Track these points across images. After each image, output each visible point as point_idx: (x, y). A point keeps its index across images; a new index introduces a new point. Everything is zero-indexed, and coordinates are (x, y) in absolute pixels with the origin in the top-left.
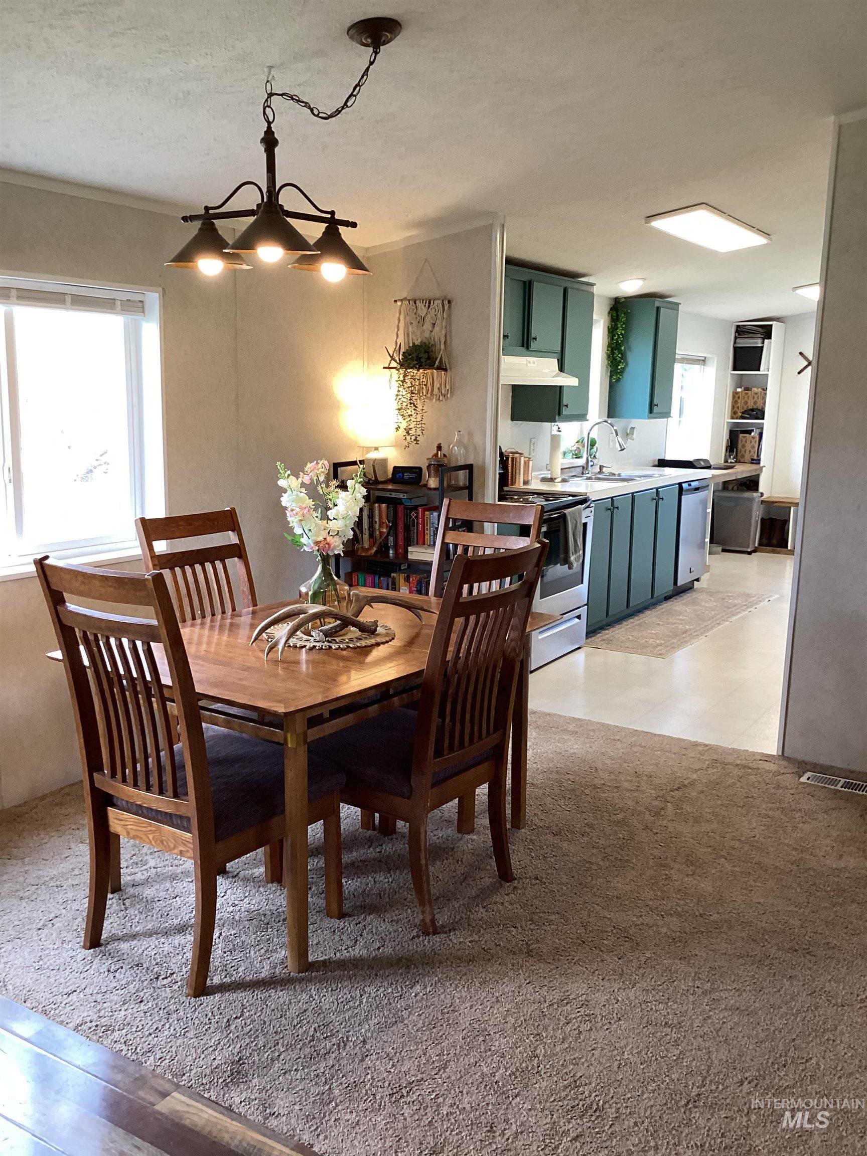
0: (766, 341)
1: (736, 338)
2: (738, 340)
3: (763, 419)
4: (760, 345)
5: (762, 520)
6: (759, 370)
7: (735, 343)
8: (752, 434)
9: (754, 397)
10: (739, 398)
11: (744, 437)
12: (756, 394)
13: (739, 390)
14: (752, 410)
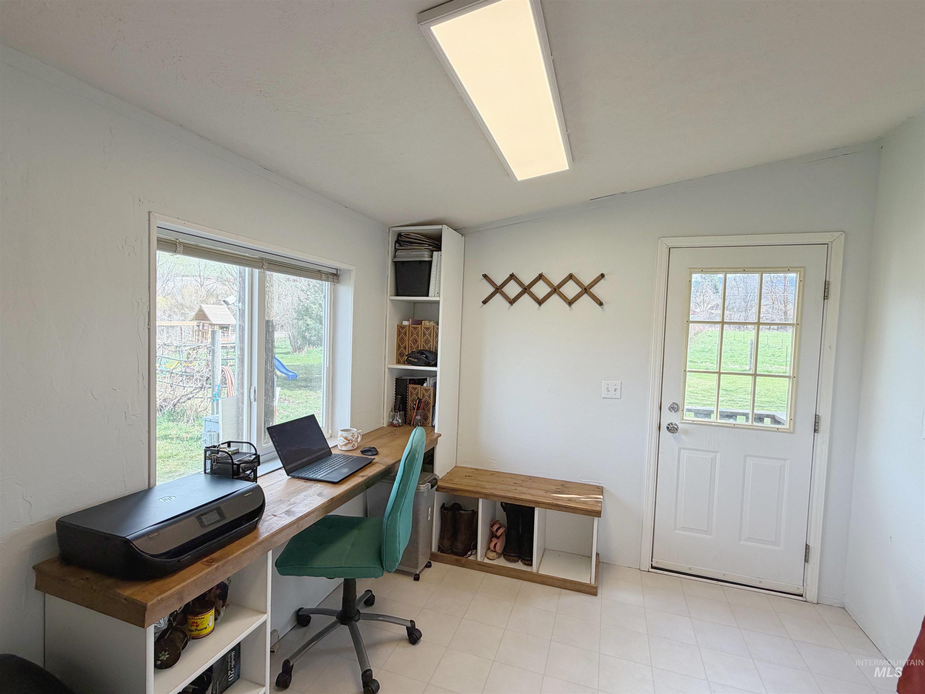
0: (435, 253)
1: (396, 250)
2: (398, 253)
3: (435, 365)
4: (427, 259)
5: (443, 508)
6: (427, 295)
7: (395, 256)
8: (425, 385)
9: (424, 334)
10: (405, 334)
11: (415, 389)
12: (427, 329)
13: (406, 323)
14: (421, 352)
